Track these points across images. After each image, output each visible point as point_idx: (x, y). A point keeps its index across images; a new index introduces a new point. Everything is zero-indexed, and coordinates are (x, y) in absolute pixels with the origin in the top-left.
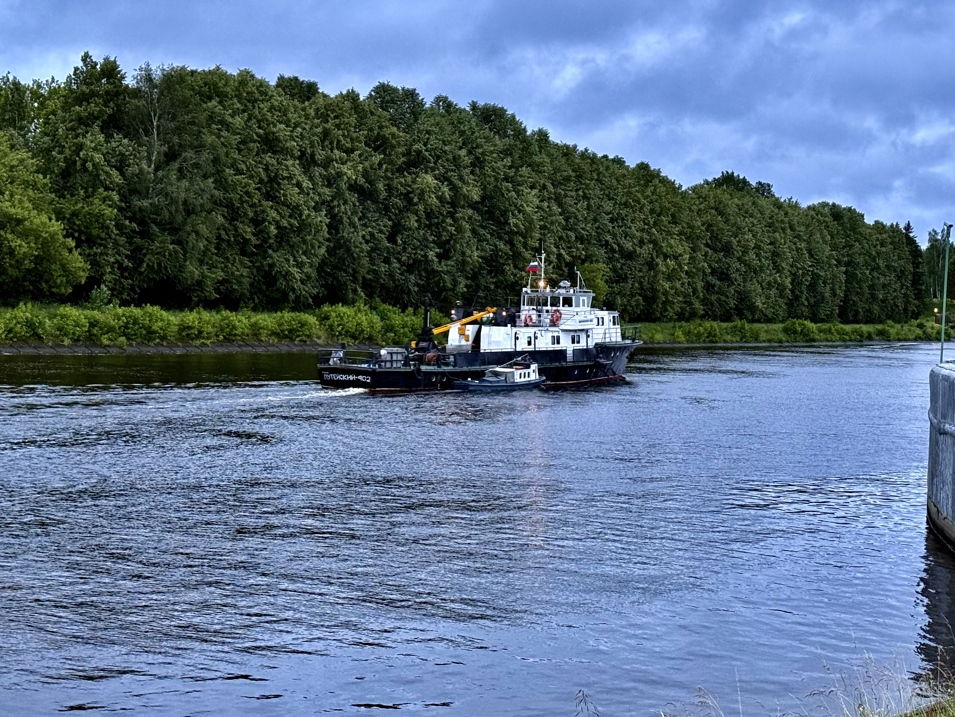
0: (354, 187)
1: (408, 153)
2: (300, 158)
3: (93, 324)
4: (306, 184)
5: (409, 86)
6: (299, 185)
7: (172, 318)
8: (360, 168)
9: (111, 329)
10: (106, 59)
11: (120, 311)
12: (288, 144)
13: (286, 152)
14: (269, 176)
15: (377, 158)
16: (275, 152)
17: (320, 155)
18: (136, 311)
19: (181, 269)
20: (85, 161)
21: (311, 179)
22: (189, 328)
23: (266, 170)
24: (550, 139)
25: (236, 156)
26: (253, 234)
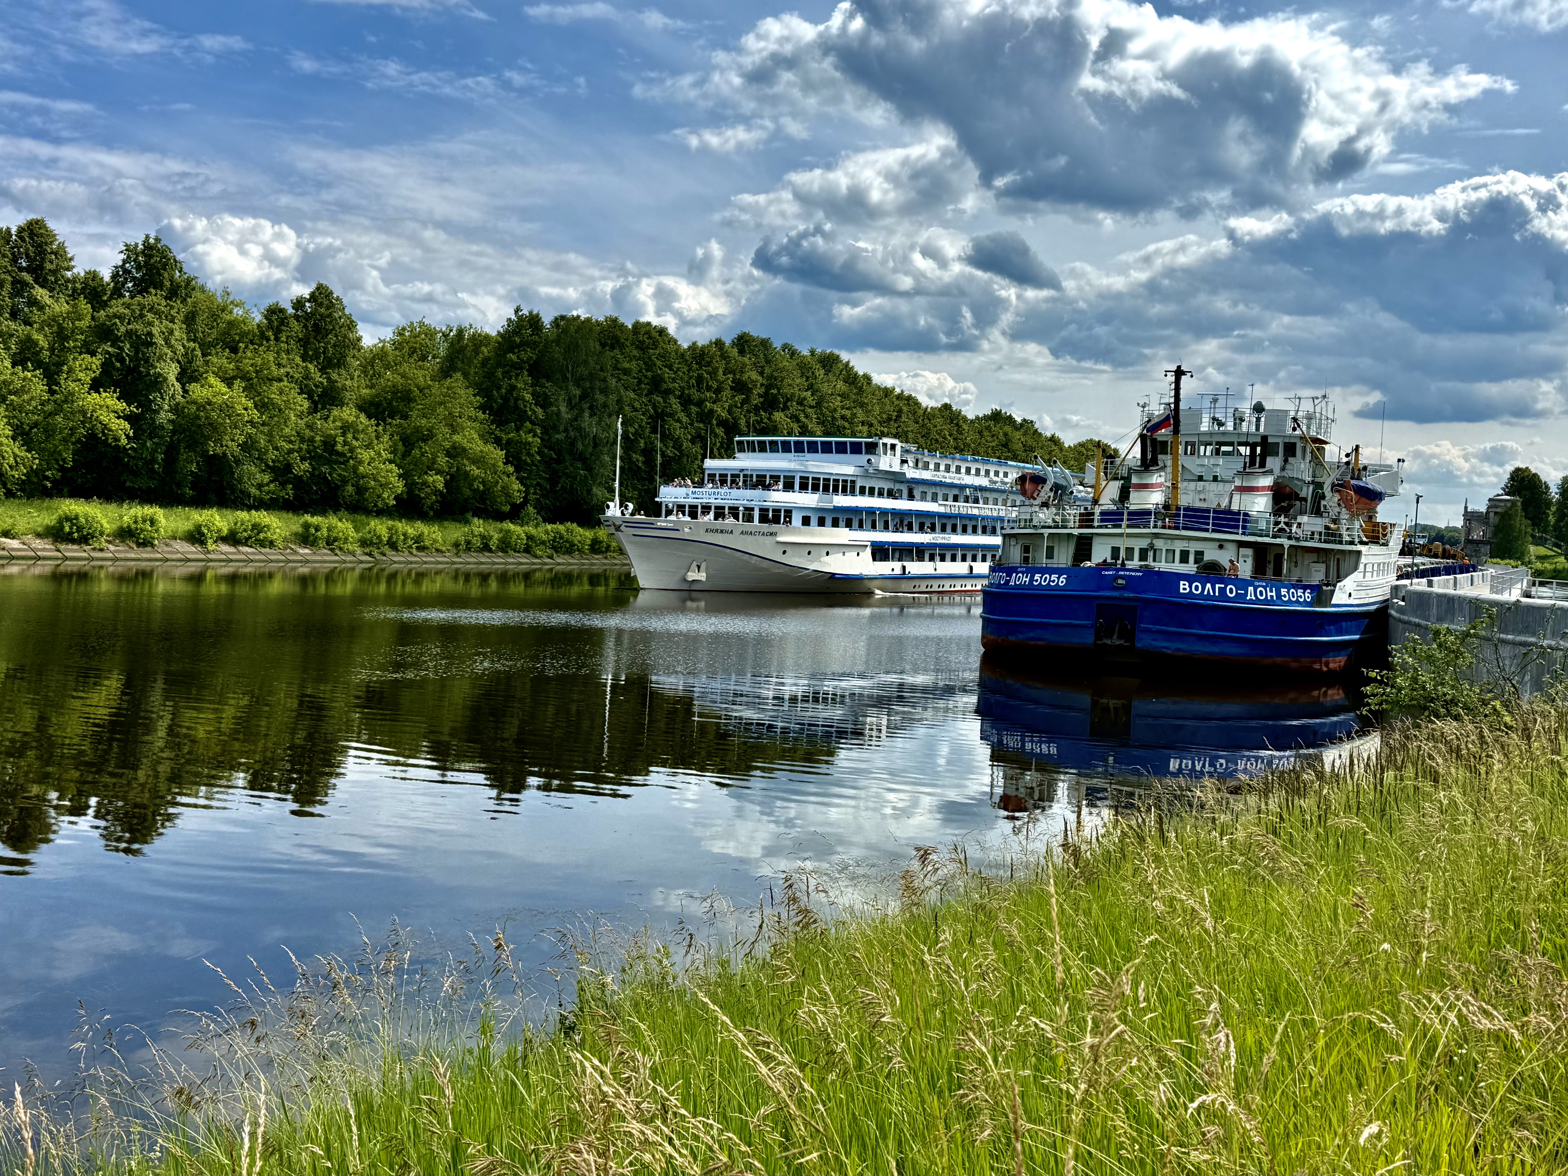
0: (722, 423)
1: (766, 395)
2: (679, 397)
3: (530, 537)
4: (685, 419)
5: (764, 336)
6: (679, 421)
7: (587, 534)
8: (726, 405)
9: (543, 543)
10: (531, 313)
11: (549, 527)
12: (671, 386)
13: (668, 392)
14: (656, 412)
15: (739, 398)
16: (660, 392)
17: (695, 395)
18: (561, 528)
19: (589, 491)
20: (517, 400)
21: (689, 415)
22: (601, 542)
23: (654, 407)
24: (874, 382)
25: (632, 395)
26: (644, 463)
